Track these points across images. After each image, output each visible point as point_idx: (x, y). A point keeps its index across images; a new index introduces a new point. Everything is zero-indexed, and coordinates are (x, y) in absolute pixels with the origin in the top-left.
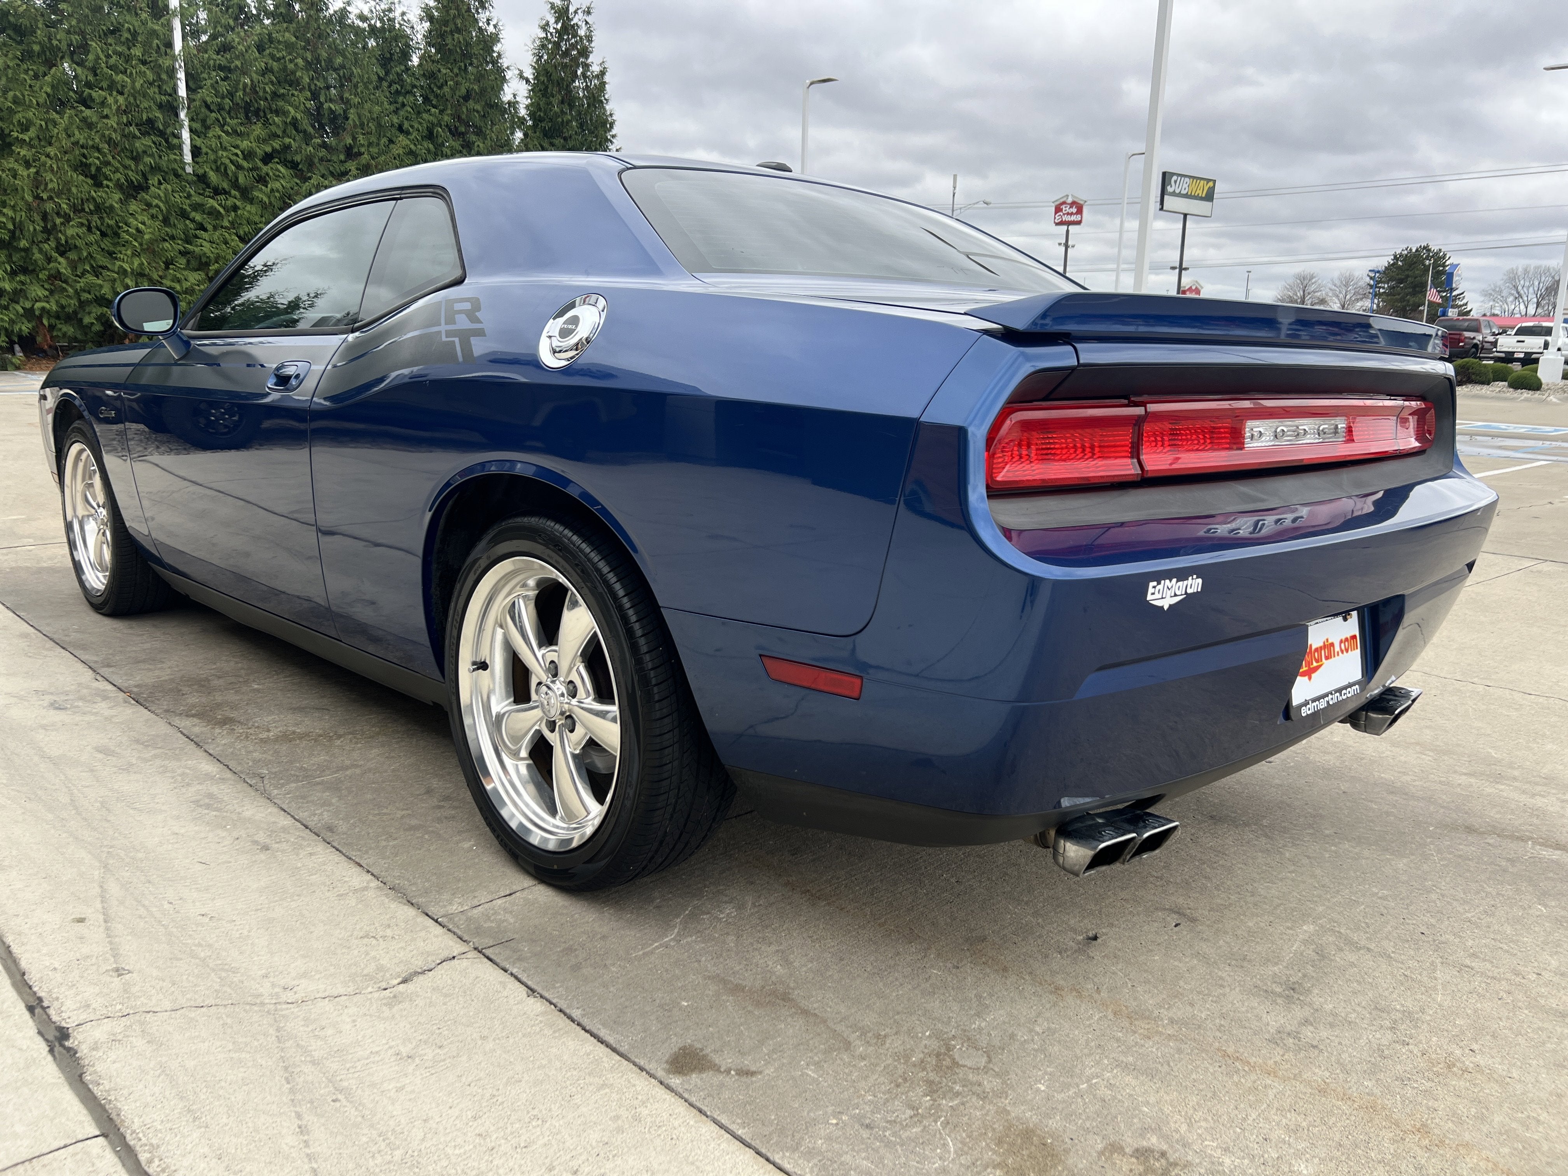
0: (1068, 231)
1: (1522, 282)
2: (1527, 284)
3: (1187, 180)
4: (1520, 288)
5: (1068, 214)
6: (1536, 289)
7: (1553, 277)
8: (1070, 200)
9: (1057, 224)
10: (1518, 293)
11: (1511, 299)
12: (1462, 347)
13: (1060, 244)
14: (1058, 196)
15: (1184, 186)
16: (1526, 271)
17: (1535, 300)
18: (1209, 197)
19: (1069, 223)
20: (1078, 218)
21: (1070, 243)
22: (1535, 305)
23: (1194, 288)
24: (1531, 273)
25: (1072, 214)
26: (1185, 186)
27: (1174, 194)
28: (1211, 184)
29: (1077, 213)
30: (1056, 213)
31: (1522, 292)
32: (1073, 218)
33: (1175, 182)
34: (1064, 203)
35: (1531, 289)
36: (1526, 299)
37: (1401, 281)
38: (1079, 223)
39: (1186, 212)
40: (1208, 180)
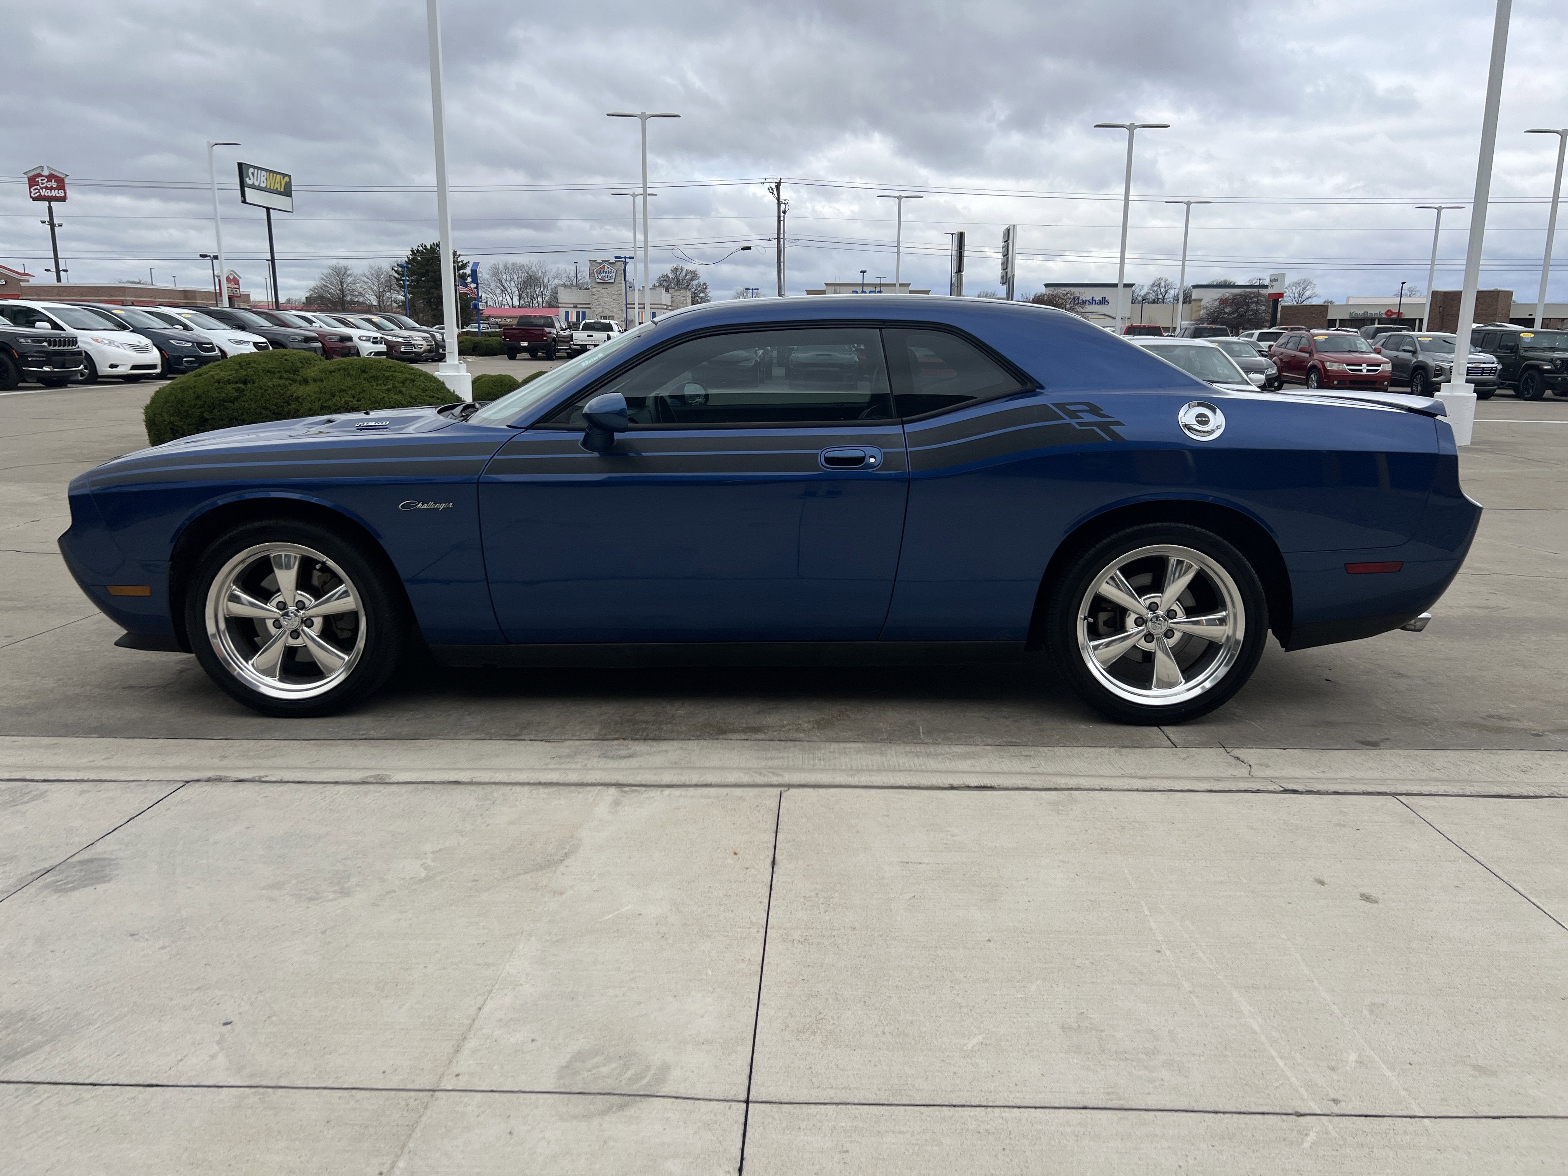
0: (50, 208)
1: (504, 276)
2: (509, 278)
3: (264, 173)
4: (503, 281)
5: (46, 188)
6: (516, 283)
7: (528, 273)
8: (46, 173)
9: (34, 199)
10: (503, 286)
11: (498, 291)
12: (546, 341)
13: (43, 222)
14: (31, 166)
15: (261, 180)
16: (506, 267)
17: (517, 292)
18: (287, 192)
19: (50, 199)
20: (61, 193)
21: (56, 221)
22: (518, 298)
23: (231, 277)
24: (510, 269)
25: (51, 188)
26: (263, 179)
27: (253, 187)
28: (287, 179)
29: (58, 188)
30: (30, 188)
31: (506, 285)
32: (54, 193)
33: (253, 174)
34: (39, 175)
35: (512, 283)
36: (510, 291)
37: (423, 275)
38: (63, 199)
39: (269, 206)
40: (284, 175)
